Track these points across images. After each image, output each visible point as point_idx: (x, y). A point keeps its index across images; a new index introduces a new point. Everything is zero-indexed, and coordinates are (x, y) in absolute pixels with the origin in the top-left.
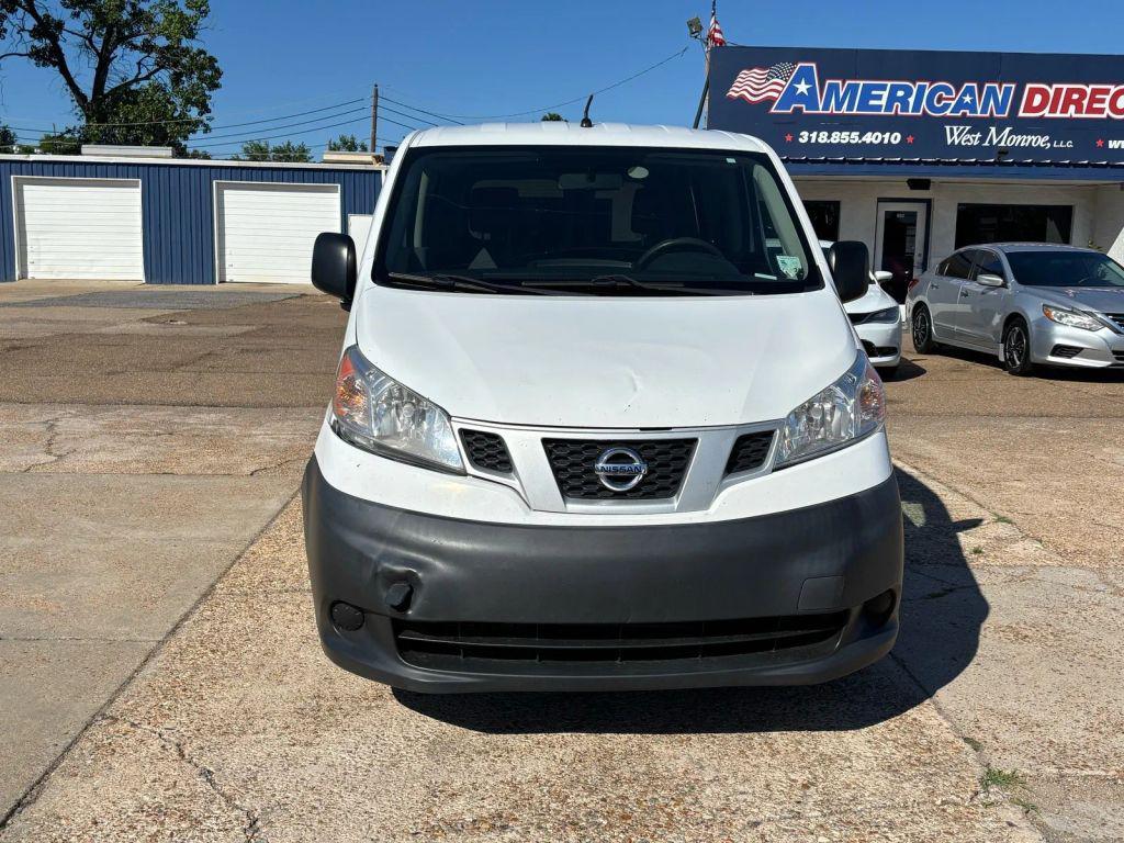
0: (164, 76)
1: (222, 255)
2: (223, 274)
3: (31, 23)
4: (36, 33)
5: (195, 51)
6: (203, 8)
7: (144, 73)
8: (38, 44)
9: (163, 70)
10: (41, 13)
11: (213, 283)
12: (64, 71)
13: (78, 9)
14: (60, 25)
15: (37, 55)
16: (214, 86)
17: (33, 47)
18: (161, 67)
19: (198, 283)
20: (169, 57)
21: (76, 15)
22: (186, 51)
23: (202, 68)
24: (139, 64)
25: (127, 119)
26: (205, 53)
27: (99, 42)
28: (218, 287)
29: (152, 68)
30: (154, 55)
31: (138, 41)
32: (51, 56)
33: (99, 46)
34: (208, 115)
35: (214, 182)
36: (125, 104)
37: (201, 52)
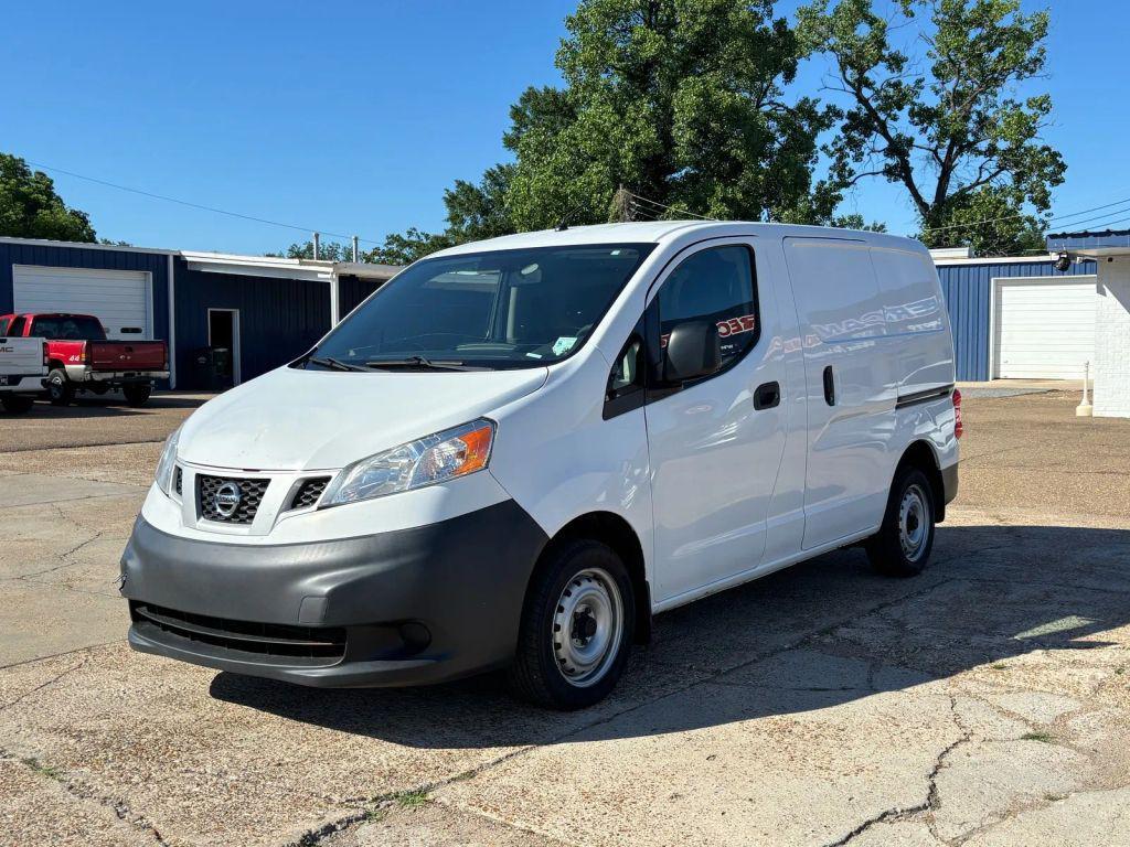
0: (1007, 178)
1: (997, 352)
2: (997, 370)
3: (883, 143)
4: (889, 152)
5: (1039, 148)
6: (1044, 105)
7: (985, 175)
8: (892, 162)
9: (1005, 172)
10: (892, 134)
11: (987, 380)
12: (910, 184)
13: (925, 125)
14: (910, 142)
15: (889, 172)
16: (1057, 181)
17: (886, 165)
18: (1001, 168)
19: (972, 380)
20: (1011, 159)
21: (924, 130)
22: (1029, 149)
23: (1044, 165)
24: (981, 168)
25: (958, 223)
26: (1048, 149)
27: (943, 154)
28: (991, 383)
29: (993, 171)
30: (995, 158)
31: (983, 146)
32: (901, 172)
33: (943, 157)
34: (1047, 211)
35: (992, 280)
36: (957, 209)
37: (1046, 149)
